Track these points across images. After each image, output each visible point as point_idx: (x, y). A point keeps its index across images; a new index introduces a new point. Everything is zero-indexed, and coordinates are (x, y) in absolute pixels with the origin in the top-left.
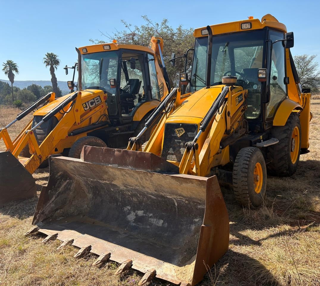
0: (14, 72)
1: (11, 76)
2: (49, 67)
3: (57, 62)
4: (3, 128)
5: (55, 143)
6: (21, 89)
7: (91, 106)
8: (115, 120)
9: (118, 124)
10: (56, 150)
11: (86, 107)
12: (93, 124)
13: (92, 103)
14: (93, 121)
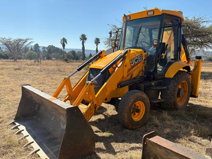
0: (65, 43)
1: (64, 46)
2: (82, 41)
3: (86, 39)
4: (67, 77)
5: (107, 94)
6: (67, 52)
7: (135, 63)
8: (152, 76)
9: (154, 79)
10: (106, 99)
11: (132, 63)
12: (134, 78)
13: (136, 60)
14: (134, 76)
